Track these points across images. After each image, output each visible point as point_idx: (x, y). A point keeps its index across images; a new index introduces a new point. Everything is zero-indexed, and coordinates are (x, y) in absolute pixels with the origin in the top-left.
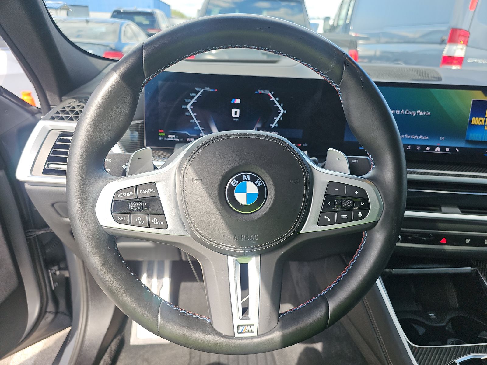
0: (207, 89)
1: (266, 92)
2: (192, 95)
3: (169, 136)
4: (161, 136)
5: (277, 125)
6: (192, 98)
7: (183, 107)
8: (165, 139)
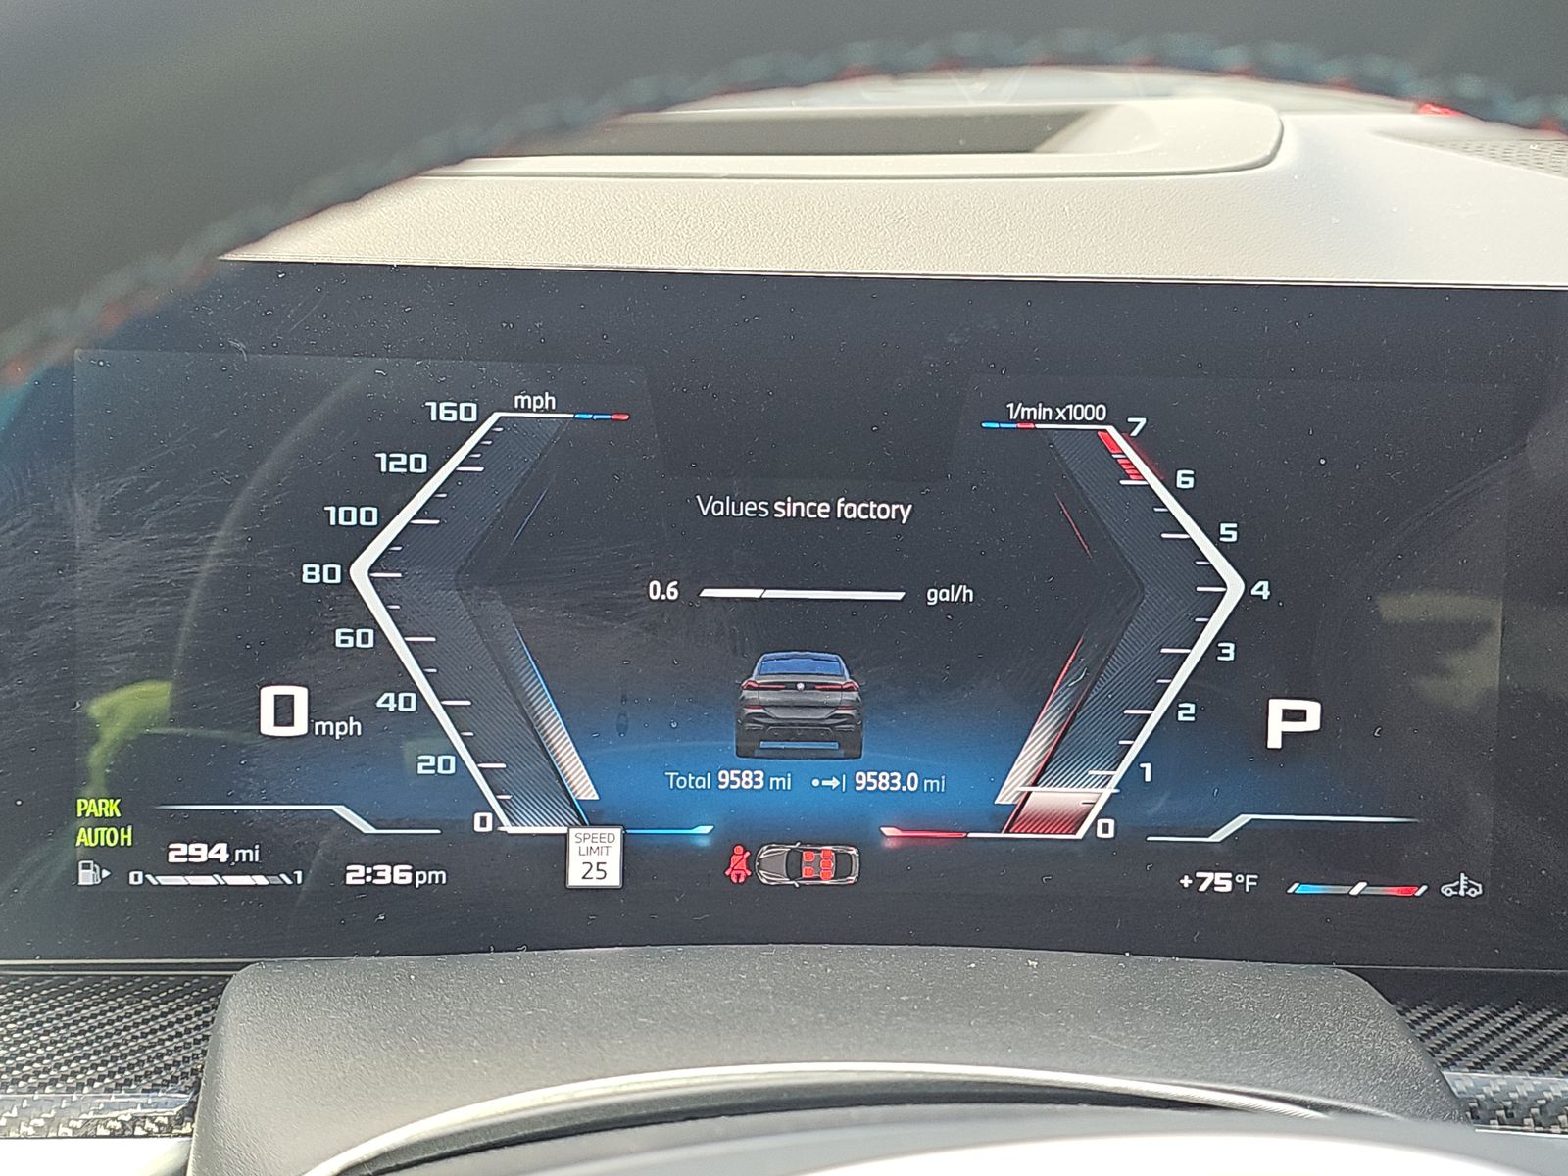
0: (538, 405)
1: (1085, 415)
2: (390, 464)
3: (178, 852)
4: (99, 855)
5: (1187, 713)
6: (392, 493)
7: (312, 574)
8: (135, 878)
